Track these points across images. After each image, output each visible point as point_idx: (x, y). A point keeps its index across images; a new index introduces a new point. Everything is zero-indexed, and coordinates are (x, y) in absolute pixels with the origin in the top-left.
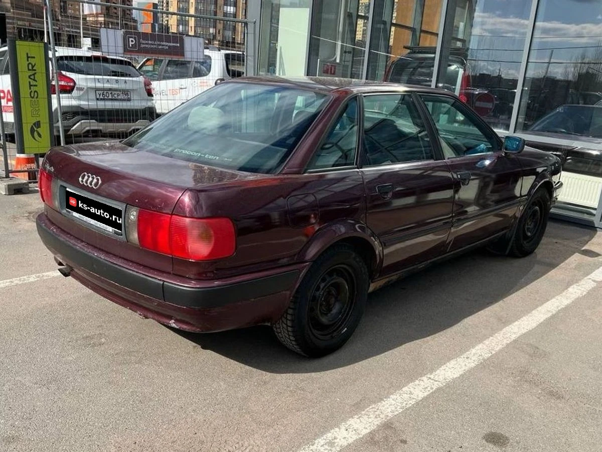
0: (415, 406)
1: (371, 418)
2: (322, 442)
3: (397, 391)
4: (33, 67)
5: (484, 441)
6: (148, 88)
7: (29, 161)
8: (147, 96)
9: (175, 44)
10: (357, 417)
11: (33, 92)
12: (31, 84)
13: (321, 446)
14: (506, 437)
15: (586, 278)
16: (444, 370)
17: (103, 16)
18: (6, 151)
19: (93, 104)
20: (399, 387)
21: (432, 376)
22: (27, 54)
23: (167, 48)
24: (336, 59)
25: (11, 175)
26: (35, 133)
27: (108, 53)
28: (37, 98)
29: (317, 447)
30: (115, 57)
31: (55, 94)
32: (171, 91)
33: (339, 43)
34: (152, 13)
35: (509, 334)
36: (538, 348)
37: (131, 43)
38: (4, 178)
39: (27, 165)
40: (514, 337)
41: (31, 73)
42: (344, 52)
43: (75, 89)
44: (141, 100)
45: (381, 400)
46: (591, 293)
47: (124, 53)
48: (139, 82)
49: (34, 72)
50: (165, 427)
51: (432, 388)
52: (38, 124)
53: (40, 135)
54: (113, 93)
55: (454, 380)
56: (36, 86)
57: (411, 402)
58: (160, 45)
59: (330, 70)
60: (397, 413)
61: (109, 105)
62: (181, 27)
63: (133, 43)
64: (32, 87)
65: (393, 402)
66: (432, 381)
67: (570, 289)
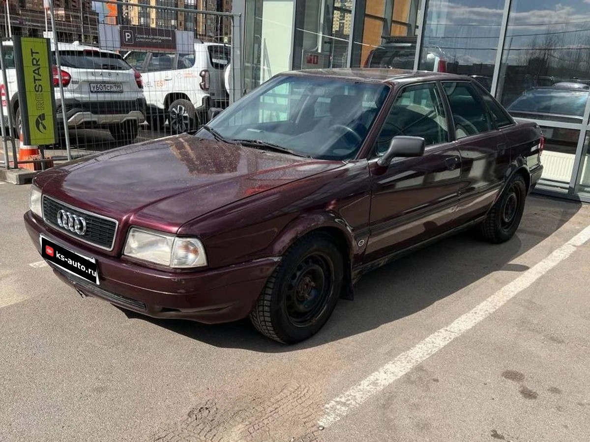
0: (439, 352)
1: (403, 363)
2: (367, 383)
3: (421, 341)
4: (37, 62)
5: (503, 378)
6: (138, 80)
7: (33, 152)
8: (138, 88)
9: (167, 38)
10: (392, 362)
11: (38, 85)
12: (36, 78)
13: (367, 386)
14: (522, 374)
15: (566, 244)
16: (458, 323)
17: (63, 9)
18: (14, 142)
19: (86, 96)
20: (422, 338)
21: (448, 328)
22: (32, 50)
23: (160, 41)
24: (317, 49)
25: (19, 166)
26: (40, 124)
27: (106, 47)
28: (41, 91)
29: (364, 387)
30: (105, 51)
31: (59, 87)
32: (156, 83)
33: (321, 35)
34: (116, 5)
35: (508, 292)
36: (535, 303)
37: (127, 38)
38: (13, 169)
39: (32, 156)
40: (512, 295)
41: (36, 67)
42: (324, 42)
43: (71, 82)
44: (131, 92)
45: (409, 349)
46: (573, 257)
47: (121, 47)
48: (129, 74)
49: (38, 67)
50: (229, 375)
51: (450, 338)
52: (42, 117)
53: (44, 128)
54: (106, 86)
55: (468, 331)
56: (40, 80)
57: (435, 349)
58: (154, 39)
59: (313, 60)
60: (424, 359)
61: (101, 97)
62: (142, 19)
63: (129, 37)
64: (36, 81)
65: (420, 350)
66: (449, 333)
67: (554, 253)
